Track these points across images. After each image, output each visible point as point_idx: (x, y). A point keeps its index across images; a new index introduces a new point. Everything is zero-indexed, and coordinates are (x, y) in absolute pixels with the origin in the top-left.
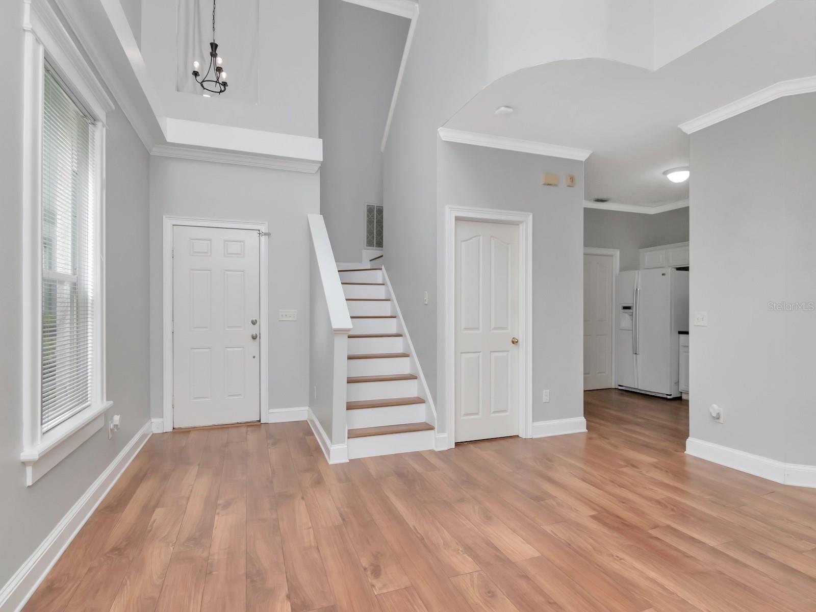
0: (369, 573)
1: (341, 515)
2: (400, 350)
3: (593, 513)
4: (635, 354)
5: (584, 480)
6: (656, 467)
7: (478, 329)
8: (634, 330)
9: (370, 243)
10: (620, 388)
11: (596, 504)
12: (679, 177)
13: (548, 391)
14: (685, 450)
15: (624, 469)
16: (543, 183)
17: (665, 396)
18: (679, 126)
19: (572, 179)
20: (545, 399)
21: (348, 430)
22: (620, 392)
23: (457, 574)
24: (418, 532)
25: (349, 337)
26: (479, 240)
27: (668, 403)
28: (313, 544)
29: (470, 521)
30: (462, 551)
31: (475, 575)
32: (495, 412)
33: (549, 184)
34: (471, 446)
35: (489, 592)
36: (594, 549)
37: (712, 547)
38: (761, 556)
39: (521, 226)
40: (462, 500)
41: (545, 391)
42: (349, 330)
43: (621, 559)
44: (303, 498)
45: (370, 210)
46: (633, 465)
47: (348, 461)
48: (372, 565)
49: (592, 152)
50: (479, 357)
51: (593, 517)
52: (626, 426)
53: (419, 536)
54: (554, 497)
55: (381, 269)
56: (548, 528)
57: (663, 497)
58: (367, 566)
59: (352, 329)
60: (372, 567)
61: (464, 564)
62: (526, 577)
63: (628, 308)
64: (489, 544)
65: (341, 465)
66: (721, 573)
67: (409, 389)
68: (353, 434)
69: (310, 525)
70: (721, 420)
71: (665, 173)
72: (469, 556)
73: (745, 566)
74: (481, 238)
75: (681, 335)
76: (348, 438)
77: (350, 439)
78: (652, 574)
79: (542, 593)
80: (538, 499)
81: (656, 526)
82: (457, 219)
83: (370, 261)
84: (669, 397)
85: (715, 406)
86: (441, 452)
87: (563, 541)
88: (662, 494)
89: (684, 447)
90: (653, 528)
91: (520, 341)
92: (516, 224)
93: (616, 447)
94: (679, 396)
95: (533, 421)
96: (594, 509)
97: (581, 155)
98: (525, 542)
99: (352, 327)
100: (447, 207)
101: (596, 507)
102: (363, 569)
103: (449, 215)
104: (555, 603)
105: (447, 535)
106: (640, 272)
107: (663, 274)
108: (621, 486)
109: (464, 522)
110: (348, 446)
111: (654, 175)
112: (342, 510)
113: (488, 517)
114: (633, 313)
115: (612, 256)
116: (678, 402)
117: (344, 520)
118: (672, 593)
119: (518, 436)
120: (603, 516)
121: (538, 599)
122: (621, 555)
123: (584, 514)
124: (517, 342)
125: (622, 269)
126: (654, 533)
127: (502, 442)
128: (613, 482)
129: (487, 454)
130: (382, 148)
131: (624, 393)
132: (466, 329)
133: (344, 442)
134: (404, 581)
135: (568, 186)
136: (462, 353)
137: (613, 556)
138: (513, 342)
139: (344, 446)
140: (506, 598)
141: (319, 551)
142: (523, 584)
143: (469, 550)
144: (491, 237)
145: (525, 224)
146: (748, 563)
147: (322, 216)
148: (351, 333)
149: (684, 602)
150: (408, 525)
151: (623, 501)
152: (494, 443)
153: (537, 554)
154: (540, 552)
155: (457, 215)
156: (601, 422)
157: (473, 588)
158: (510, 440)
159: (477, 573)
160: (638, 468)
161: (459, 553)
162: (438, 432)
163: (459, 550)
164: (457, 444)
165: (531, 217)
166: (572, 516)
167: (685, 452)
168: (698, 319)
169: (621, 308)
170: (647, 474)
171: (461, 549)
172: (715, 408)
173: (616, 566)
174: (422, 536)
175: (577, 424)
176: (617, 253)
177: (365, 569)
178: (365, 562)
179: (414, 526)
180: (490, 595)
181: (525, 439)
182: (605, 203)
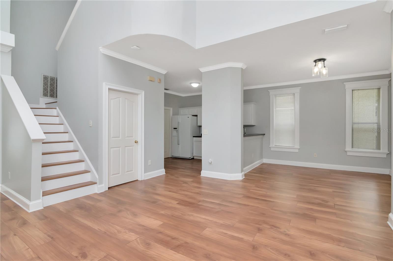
0: (80, 258)
1: (49, 236)
2: (72, 148)
3: (178, 202)
4: (179, 144)
5: (170, 191)
6: (193, 182)
7: (119, 137)
8: (178, 137)
9: (45, 95)
10: (172, 157)
11: (177, 199)
12: (195, 85)
13: (150, 160)
14: (201, 175)
15: (183, 185)
16: (149, 79)
17: (189, 158)
18: (199, 69)
19: (160, 80)
20: (149, 164)
21: (43, 192)
22: (172, 158)
23: (129, 242)
24: (102, 231)
25: (43, 143)
26: (120, 100)
27: (190, 160)
28: (34, 256)
29: (127, 218)
30: (128, 232)
31: (138, 240)
32: (127, 172)
33: (151, 81)
34: (116, 188)
35: (147, 244)
36: (182, 214)
37: (218, 203)
38: (232, 202)
39: (139, 95)
40: (120, 211)
41: (149, 161)
42: (43, 140)
43: (192, 215)
44: (15, 235)
45: (45, 78)
46: (186, 183)
47: (43, 208)
48: (80, 253)
49: (167, 71)
50: (119, 149)
51: (178, 203)
52: (179, 170)
53: (103, 232)
54: (161, 200)
55: (56, 109)
56: (163, 212)
57: (198, 191)
58: (77, 255)
59: (45, 139)
60: (81, 255)
61: (132, 237)
62: (161, 233)
63: (176, 128)
64: (140, 225)
65: (39, 211)
66: (223, 210)
67: (81, 167)
68: (45, 194)
69: (27, 247)
70: (212, 164)
71: (191, 83)
72: (132, 233)
73: (228, 206)
74: (121, 98)
75: (194, 138)
76: (43, 196)
77: (43, 197)
78: (204, 217)
79: (169, 236)
80: (154, 202)
81: (200, 201)
82: (109, 89)
83: (45, 104)
84: (190, 158)
85: (210, 159)
86: (101, 193)
87: (170, 215)
88: (197, 190)
89: (200, 174)
90: (199, 202)
91: (139, 142)
92: (137, 94)
93: (177, 177)
94: (193, 158)
95: (144, 173)
96: (178, 201)
97: (164, 72)
98: (155, 220)
99: (46, 138)
100: (104, 83)
101: (178, 200)
102: (75, 257)
103: (105, 87)
104: (175, 238)
105: (118, 228)
106: (180, 117)
107: (188, 117)
108: (184, 191)
109: (125, 220)
110: (42, 200)
111: (187, 83)
112: (48, 233)
113: (135, 215)
114: (177, 130)
115: (169, 110)
116: (193, 159)
117: (52, 238)
118: (212, 221)
119: (137, 180)
120: (182, 203)
121: (168, 239)
122: (193, 214)
123: (174, 204)
124: (137, 142)
125: (173, 115)
126: (200, 203)
127: (131, 183)
128: (181, 190)
129: (125, 190)
130: (57, 48)
131: (174, 158)
132: (113, 137)
133: (39, 199)
134: (103, 254)
135: (159, 83)
136: (111, 148)
137: (189, 215)
138: (135, 142)
139: (40, 201)
140: (155, 243)
141: (40, 258)
142: (160, 235)
143: (131, 230)
144: (125, 98)
145: (141, 95)
146: (229, 205)
147: (13, 77)
148: (44, 141)
149: (216, 222)
150: (95, 229)
151: (186, 196)
152: (127, 185)
153: (162, 223)
154: (163, 222)
155: (109, 87)
156: (169, 170)
157: (139, 245)
158: (134, 182)
159: (139, 238)
160: (187, 183)
161: (127, 233)
162: (99, 184)
163: (126, 232)
164: (109, 188)
165: (143, 93)
166: (170, 205)
167: (201, 176)
168: (205, 132)
169: (173, 128)
170: (191, 185)
171: (127, 231)
172: (210, 160)
173: (192, 218)
174: (105, 232)
175: (162, 172)
176: (171, 109)
177: (77, 257)
178: (75, 254)
179: (98, 229)
180: (148, 245)
181: (141, 181)
182: (167, 91)
